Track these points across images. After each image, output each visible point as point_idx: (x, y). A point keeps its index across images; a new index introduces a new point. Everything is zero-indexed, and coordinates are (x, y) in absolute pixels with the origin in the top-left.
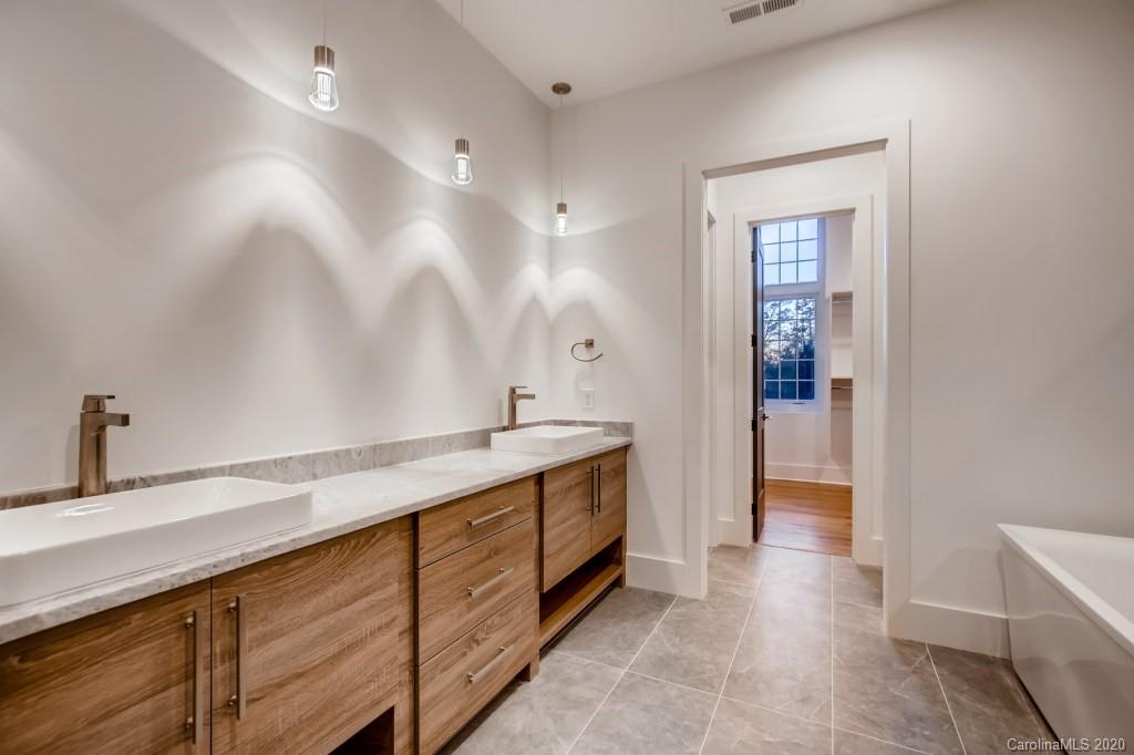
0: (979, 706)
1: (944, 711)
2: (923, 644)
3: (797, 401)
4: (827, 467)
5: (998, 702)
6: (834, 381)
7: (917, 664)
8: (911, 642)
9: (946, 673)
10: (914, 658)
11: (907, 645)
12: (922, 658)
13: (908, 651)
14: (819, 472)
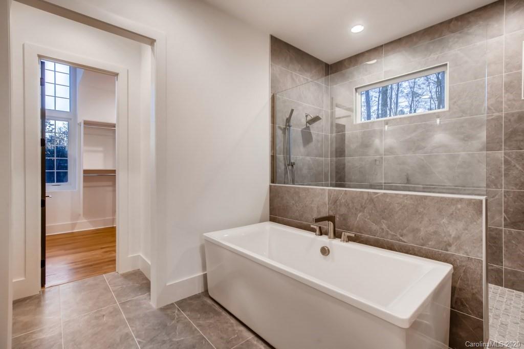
0: (208, 321)
1: (198, 334)
2: (172, 304)
3: (55, 183)
4: (78, 222)
5: (212, 315)
6: (85, 172)
7: (177, 316)
8: (168, 305)
9: (189, 313)
10: (173, 314)
11: (167, 309)
12: (177, 311)
13: (169, 312)
14: (74, 225)
